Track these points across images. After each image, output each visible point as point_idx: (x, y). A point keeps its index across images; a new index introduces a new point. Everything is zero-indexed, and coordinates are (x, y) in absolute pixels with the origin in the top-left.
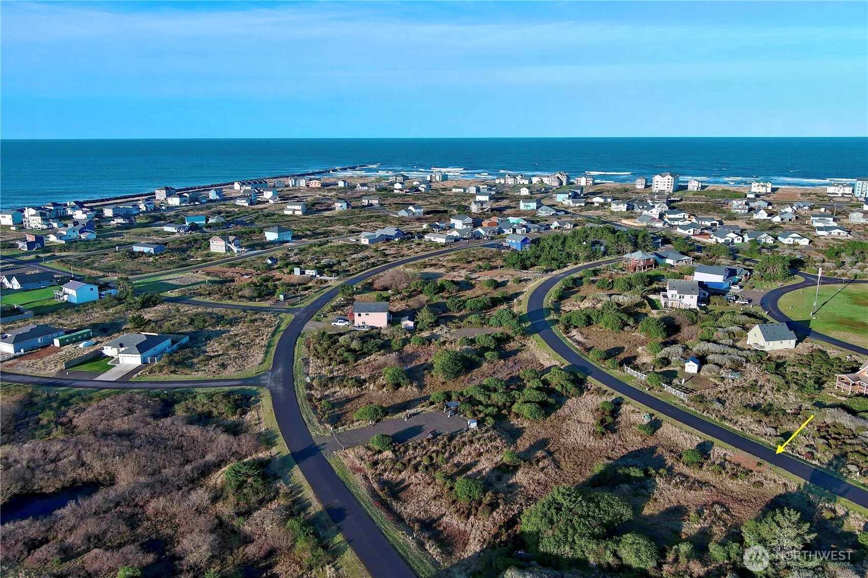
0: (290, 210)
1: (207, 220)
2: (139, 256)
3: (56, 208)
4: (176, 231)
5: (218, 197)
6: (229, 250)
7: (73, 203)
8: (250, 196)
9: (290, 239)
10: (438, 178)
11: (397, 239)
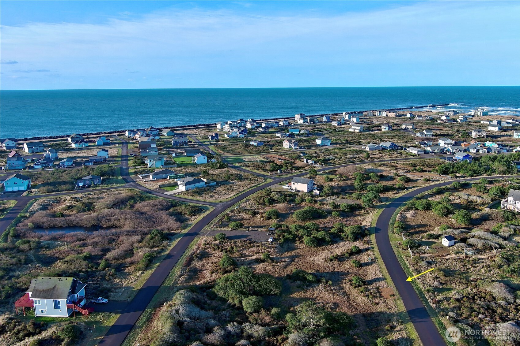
0: (353, 129)
1: (300, 132)
2: (250, 147)
3: (242, 122)
4: (280, 136)
5: (326, 120)
6: (290, 147)
7: (251, 120)
8: (341, 120)
9: (329, 144)
10: (479, 114)
11: (389, 149)
